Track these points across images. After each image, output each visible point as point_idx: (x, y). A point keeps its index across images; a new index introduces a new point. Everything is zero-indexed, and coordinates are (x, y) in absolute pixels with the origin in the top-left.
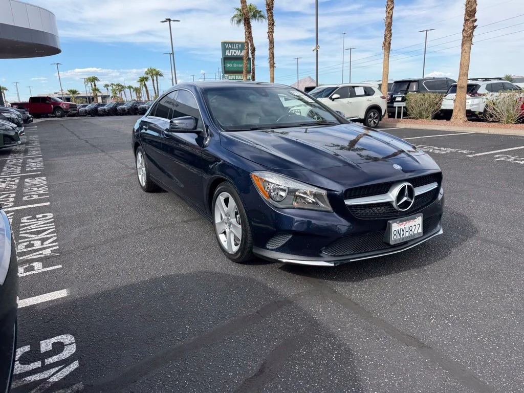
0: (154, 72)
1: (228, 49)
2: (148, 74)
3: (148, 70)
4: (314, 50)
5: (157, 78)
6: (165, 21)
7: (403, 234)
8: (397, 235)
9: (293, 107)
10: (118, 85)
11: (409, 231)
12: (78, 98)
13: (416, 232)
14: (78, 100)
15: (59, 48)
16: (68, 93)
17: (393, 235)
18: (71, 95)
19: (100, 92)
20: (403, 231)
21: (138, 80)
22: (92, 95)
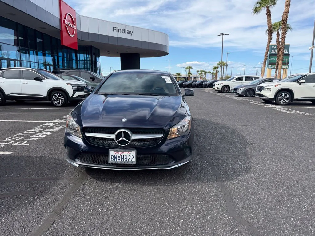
0: (223, 64)
1: (273, 49)
2: (218, 65)
3: (219, 62)
4: (310, 49)
5: (224, 67)
6: (220, 35)
7: (119, 159)
8: (114, 158)
9: (266, 86)
10: (203, 71)
11: (124, 158)
12: (181, 77)
13: (130, 160)
14: (180, 79)
15: (167, 52)
16: (176, 75)
17: (111, 158)
18: (177, 76)
19: (192, 75)
20: (119, 157)
21: (213, 68)
22: (187, 76)
